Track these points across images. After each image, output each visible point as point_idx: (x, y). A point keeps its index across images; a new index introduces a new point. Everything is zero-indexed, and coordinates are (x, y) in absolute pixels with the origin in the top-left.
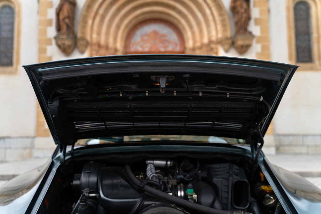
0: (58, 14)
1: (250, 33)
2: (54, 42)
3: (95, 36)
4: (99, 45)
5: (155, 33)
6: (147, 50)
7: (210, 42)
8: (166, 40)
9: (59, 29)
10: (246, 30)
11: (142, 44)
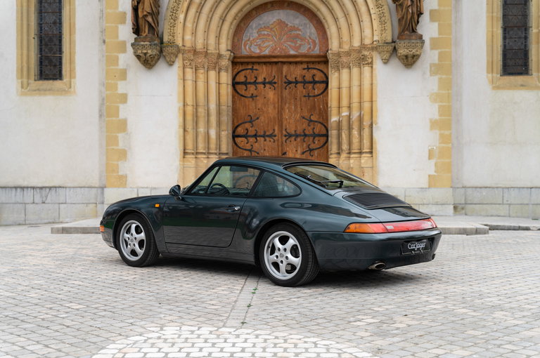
0: (135, 9)
1: (421, 37)
2: (130, 50)
3: (188, 37)
4: (195, 52)
5: (281, 24)
6: (267, 52)
7: (363, 46)
8: (297, 36)
9: (137, 31)
10: (414, 31)
11: (259, 42)
